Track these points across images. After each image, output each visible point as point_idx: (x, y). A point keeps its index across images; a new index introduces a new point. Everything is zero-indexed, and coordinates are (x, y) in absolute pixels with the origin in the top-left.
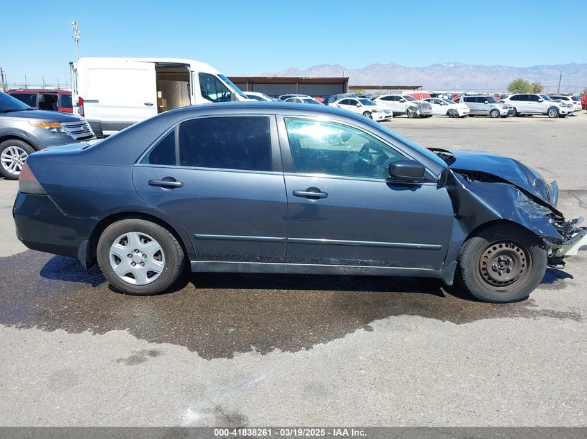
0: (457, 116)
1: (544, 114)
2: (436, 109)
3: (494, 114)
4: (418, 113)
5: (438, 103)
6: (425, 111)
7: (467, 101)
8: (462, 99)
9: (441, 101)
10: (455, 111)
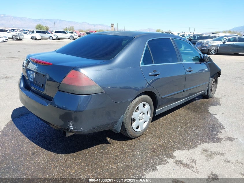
0: (36, 39)
1: (69, 39)
2: (26, 36)
3: (51, 38)
4: (18, 38)
5: (25, 33)
6: (21, 37)
7: (38, 33)
8: (35, 32)
9: (27, 33)
10: (35, 37)
